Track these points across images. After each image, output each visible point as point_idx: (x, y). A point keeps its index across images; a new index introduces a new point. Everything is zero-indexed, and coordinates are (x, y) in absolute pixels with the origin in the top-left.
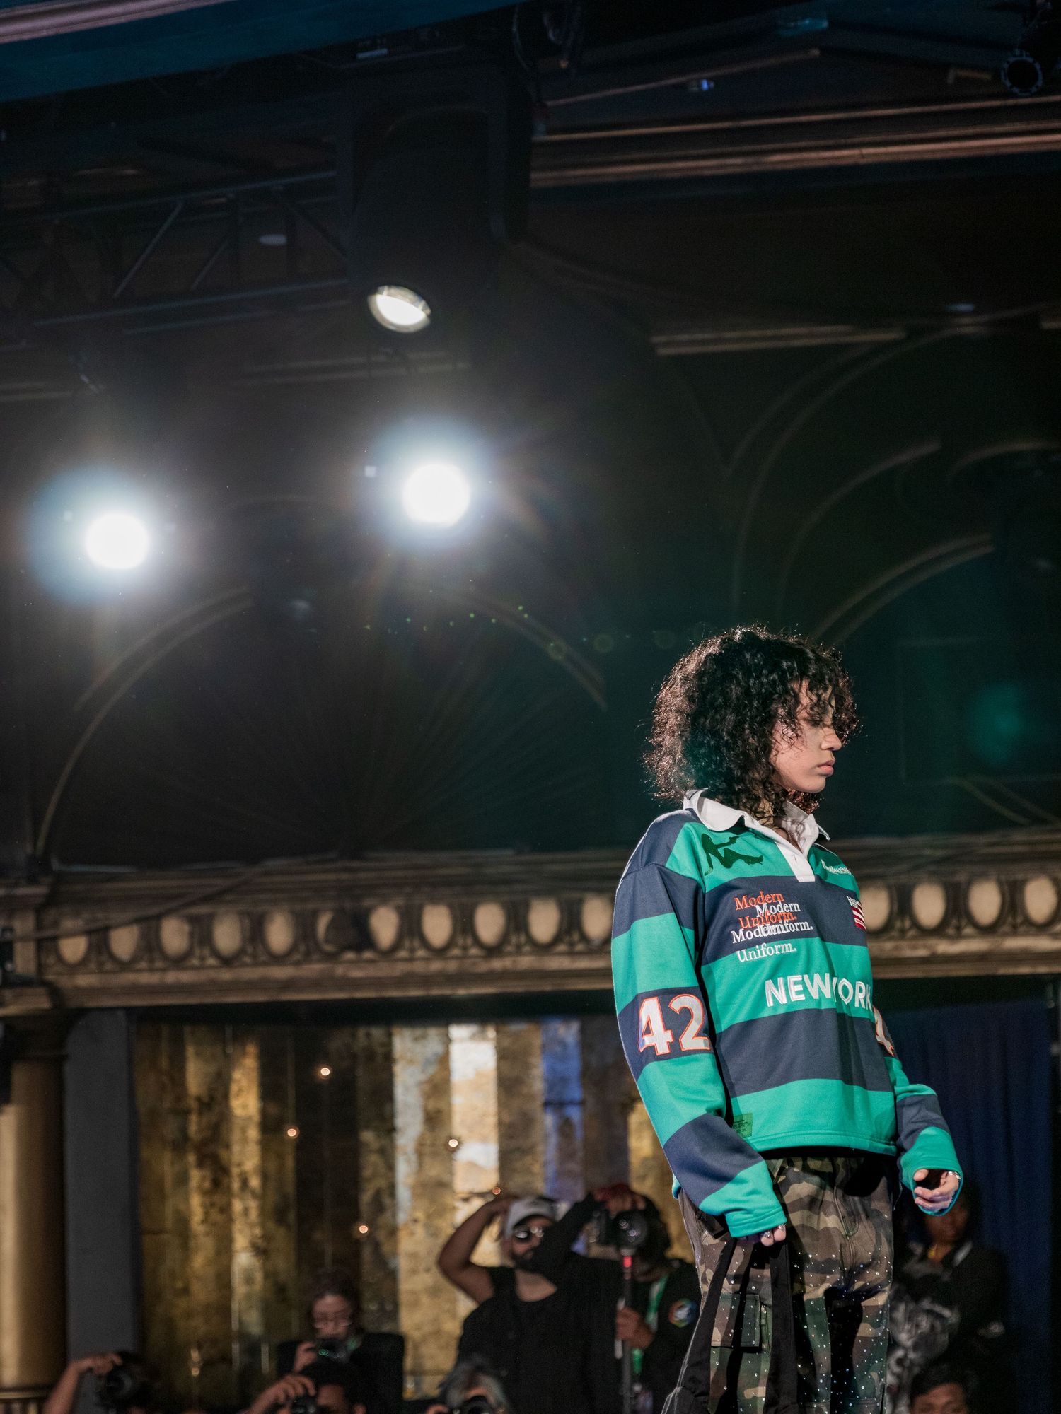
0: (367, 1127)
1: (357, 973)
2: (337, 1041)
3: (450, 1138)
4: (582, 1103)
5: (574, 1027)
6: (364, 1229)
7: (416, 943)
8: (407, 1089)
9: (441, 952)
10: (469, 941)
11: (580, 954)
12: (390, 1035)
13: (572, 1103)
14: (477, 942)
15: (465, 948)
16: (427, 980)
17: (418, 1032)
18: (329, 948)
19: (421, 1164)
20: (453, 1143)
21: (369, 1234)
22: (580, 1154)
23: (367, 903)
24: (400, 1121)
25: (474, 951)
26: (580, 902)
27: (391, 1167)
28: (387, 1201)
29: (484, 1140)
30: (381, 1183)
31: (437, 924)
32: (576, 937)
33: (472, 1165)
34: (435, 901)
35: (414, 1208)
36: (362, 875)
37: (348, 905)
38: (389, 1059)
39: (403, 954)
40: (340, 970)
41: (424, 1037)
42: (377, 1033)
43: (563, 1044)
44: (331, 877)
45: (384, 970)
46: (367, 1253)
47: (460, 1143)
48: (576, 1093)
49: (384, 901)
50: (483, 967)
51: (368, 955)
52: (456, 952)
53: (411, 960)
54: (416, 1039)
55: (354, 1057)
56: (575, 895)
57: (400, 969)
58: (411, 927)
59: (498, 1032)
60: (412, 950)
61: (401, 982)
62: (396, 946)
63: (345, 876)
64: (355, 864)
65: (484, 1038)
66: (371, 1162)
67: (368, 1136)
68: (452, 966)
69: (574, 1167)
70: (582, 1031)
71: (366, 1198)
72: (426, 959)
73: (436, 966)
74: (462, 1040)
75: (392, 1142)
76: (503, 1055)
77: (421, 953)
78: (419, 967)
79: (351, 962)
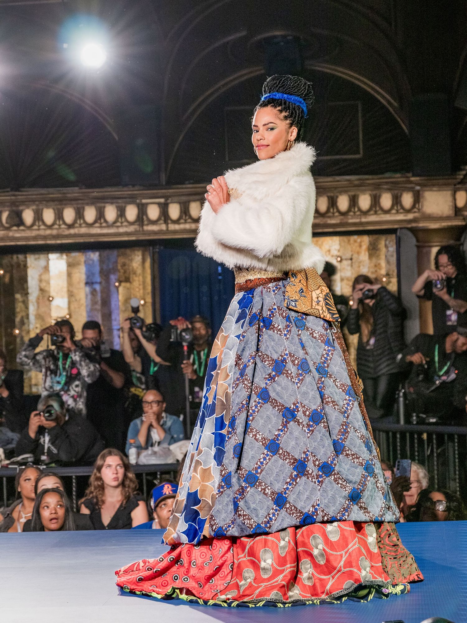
0: (18, 293)
1: (17, 235)
2: (6, 260)
3: (50, 297)
4: (100, 283)
5: (97, 254)
6: (17, 332)
7: (41, 223)
8: (33, 278)
9: (50, 227)
10: (61, 222)
11: (104, 227)
12: (26, 258)
13: (96, 283)
14: (64, 223)
15: (60, 225)
16: (45, 237)
17: (37, 256)
18: (7, 225)
19: (38, 307)
20: (51, 299)
21: (20, 333)
22: (100, 302)
23: (21, 208)
24: (30, 291)
25: (63, 226)
26: (104, 207)
27: (27, 308)
28: (26, 321)
29: (62, 297)
30: (23, 314)
31: (49, 216)
32: (102, 221)
33: (58, 307)
34: (48, 207)
35: (36, 323)
36: (20, 197)
37: (14, 208)
38: (25, 266)
39: (35, 227)
40: (11, 234)
41: (39, 258)
42: (21, 257)
43: (93, 261)
44: (9, 198)
45: (28, 234)
46: (18, 340)
47: (53, 298)
48: (98, 279)
49: (28, 207)
50: (67, 232)
51: (22, 228)
52: (56, 226)
53: (39, 230)
54: (36, 259)
55: (12, 266)
56: (102, 205)
57: (34, 233)
58: (38, 217)
59: (67, 256)
60: (39, 226)
61: (35, 238)
62: (33, 224)
63: (13, 197)
64: (17, 193)
65: (62, 259)
66: (19, 307)
67: (18, 296)
68: (55, 232)
69: (98, 307)
70: (100, 255)
71: (18, 320)
72: (45, 229)
73: (48, 232)
74: (53, 259)
75: (27, 298)
76: (70, 265)
77: (42, 227)
78: (42, 233)
79: (15, 230)
